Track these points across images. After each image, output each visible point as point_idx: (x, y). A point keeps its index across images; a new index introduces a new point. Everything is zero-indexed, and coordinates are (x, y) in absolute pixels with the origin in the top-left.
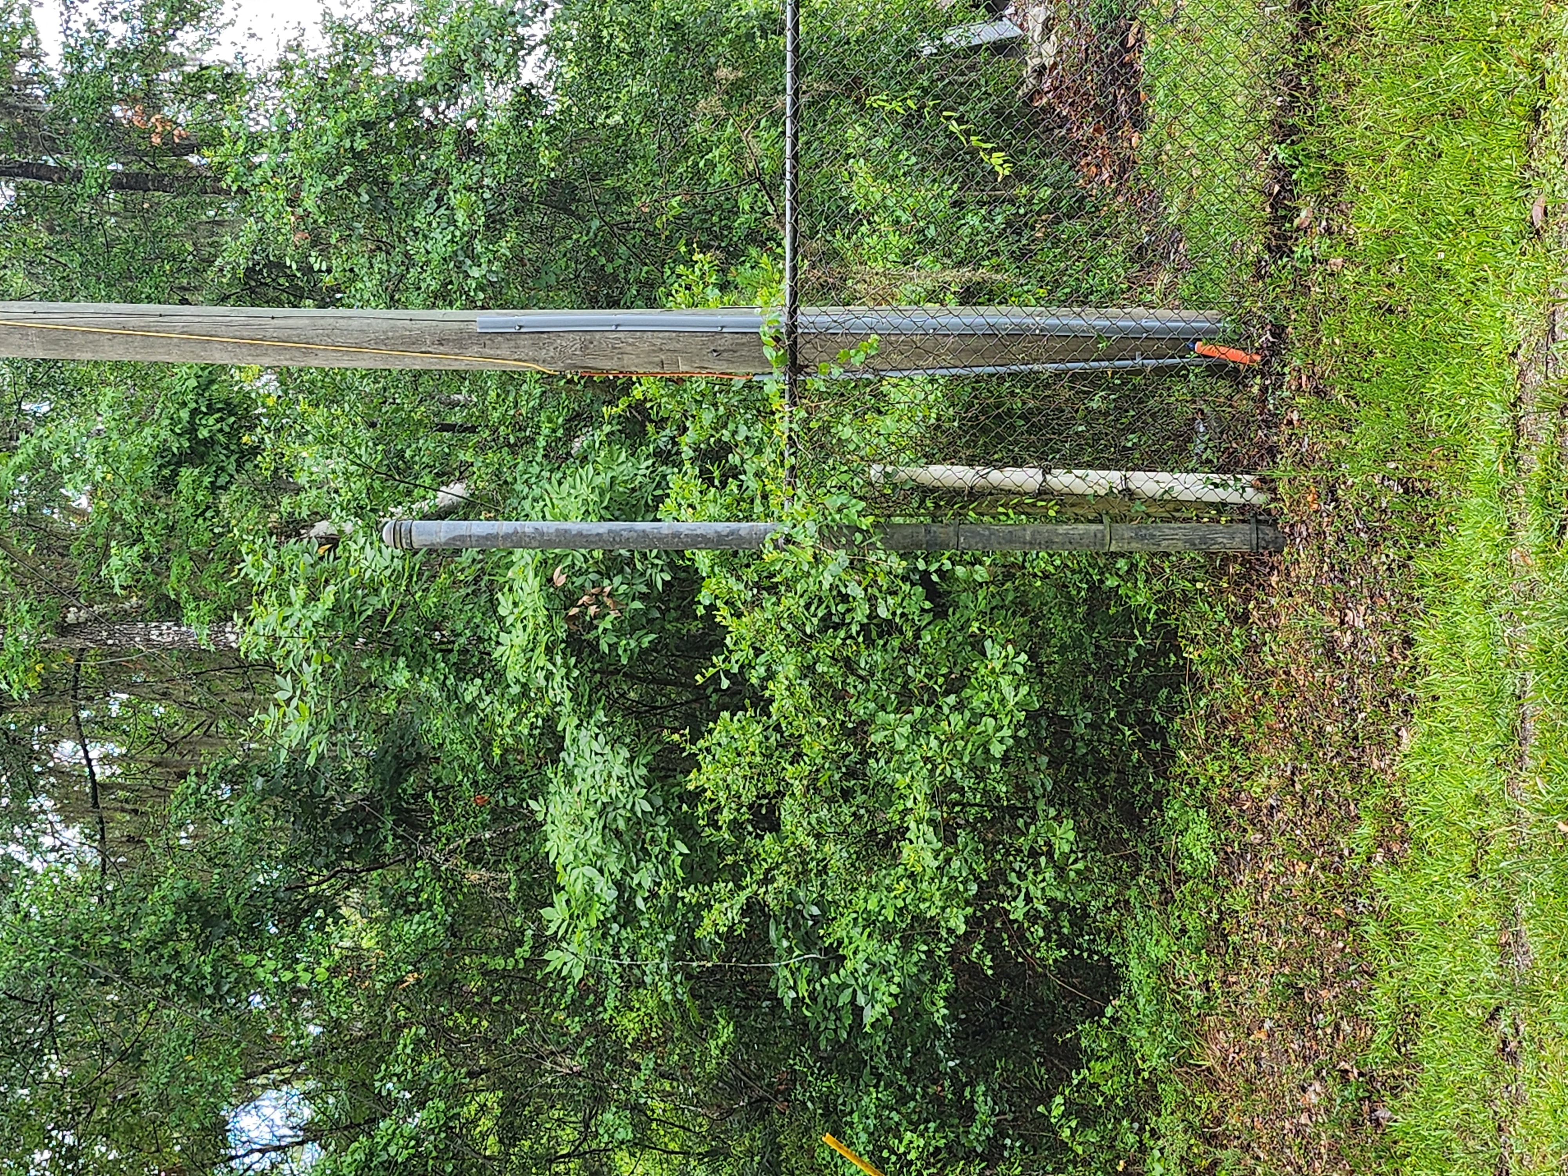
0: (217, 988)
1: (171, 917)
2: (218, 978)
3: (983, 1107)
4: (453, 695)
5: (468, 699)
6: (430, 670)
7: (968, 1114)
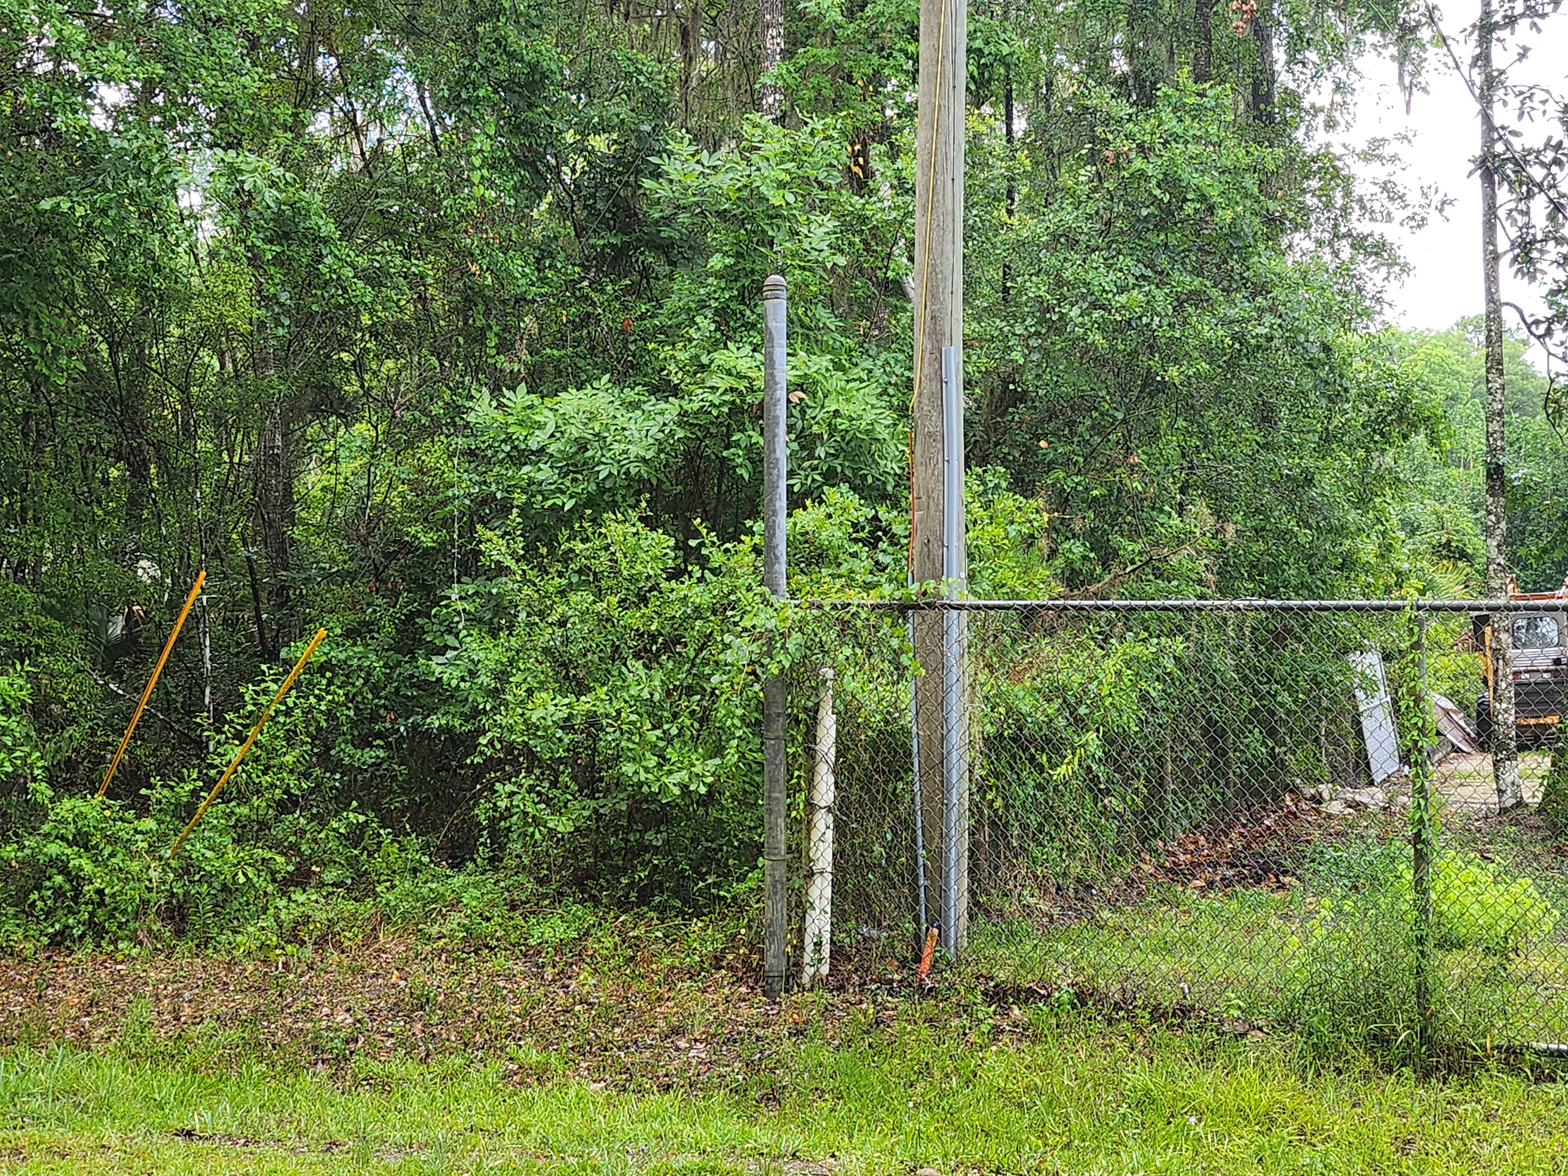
0: (467, 102)
1: (527, 58)
2: (472, 102)
3: (368, 756)
4: (702, 305)
5: (698, 319)
6: (723, 285)
7: (364, 742)
